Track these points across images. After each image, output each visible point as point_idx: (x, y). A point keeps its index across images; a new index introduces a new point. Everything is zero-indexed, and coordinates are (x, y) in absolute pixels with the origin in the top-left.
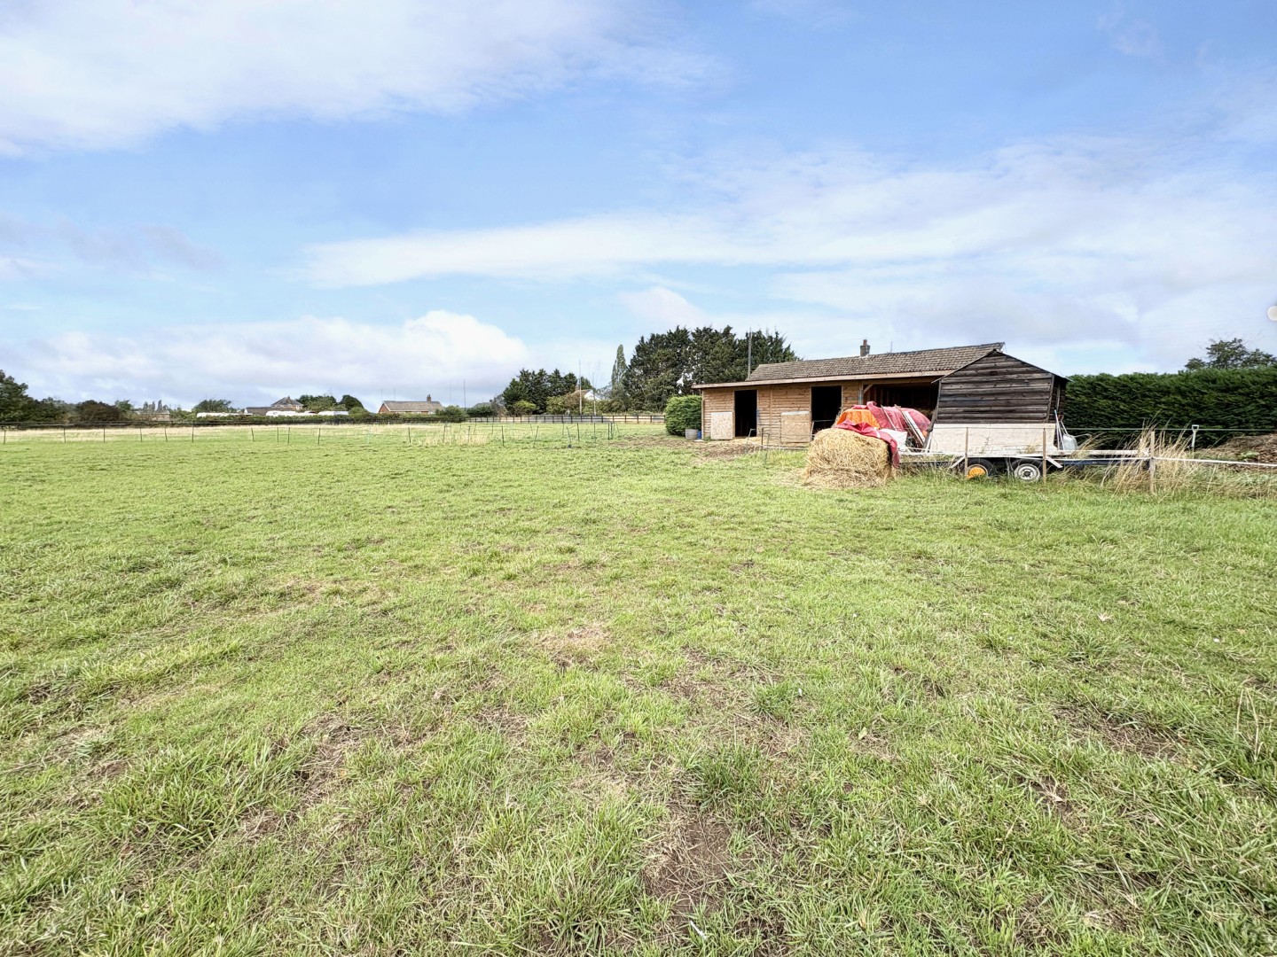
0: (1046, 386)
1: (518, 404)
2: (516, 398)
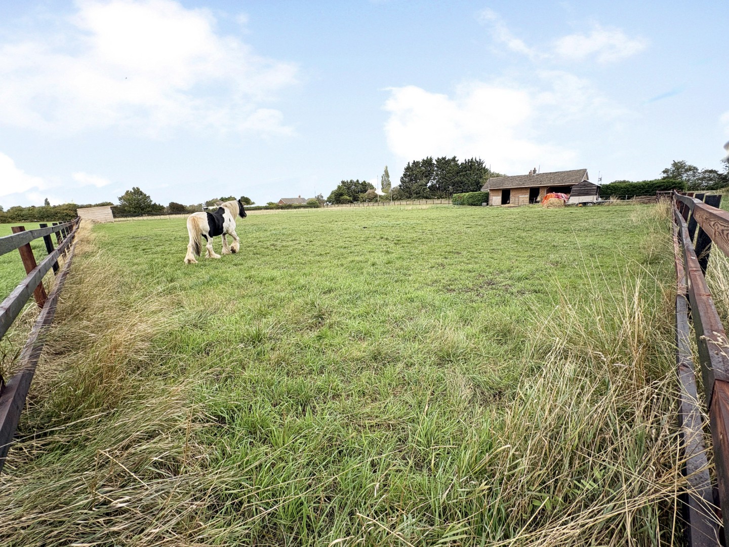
0: (595, 188)
1: (343, 197)
2: (342, 195)
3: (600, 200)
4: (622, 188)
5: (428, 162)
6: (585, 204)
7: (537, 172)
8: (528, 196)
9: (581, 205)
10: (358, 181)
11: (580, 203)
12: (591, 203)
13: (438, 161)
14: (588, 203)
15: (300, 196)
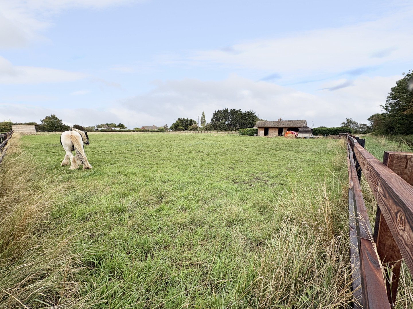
0: (310, 130)
2: (178, 126)
3: (313, 136)
4: (323, 130)
5: (226, 111)
6: (306, 138)
7: (282, 120)
8: (277, 132)
9: (304, 138)
10: (187, 119)
11: (303, 137)
12: (309, 137)
13: (231, 111)
14: (307, 137)
15: (154, 125)
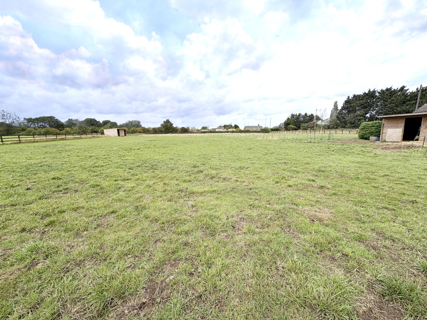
1: (289, 126)
2: (289, 124)
10: (306, 114)
15: (259, 125)
